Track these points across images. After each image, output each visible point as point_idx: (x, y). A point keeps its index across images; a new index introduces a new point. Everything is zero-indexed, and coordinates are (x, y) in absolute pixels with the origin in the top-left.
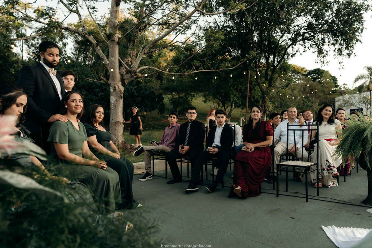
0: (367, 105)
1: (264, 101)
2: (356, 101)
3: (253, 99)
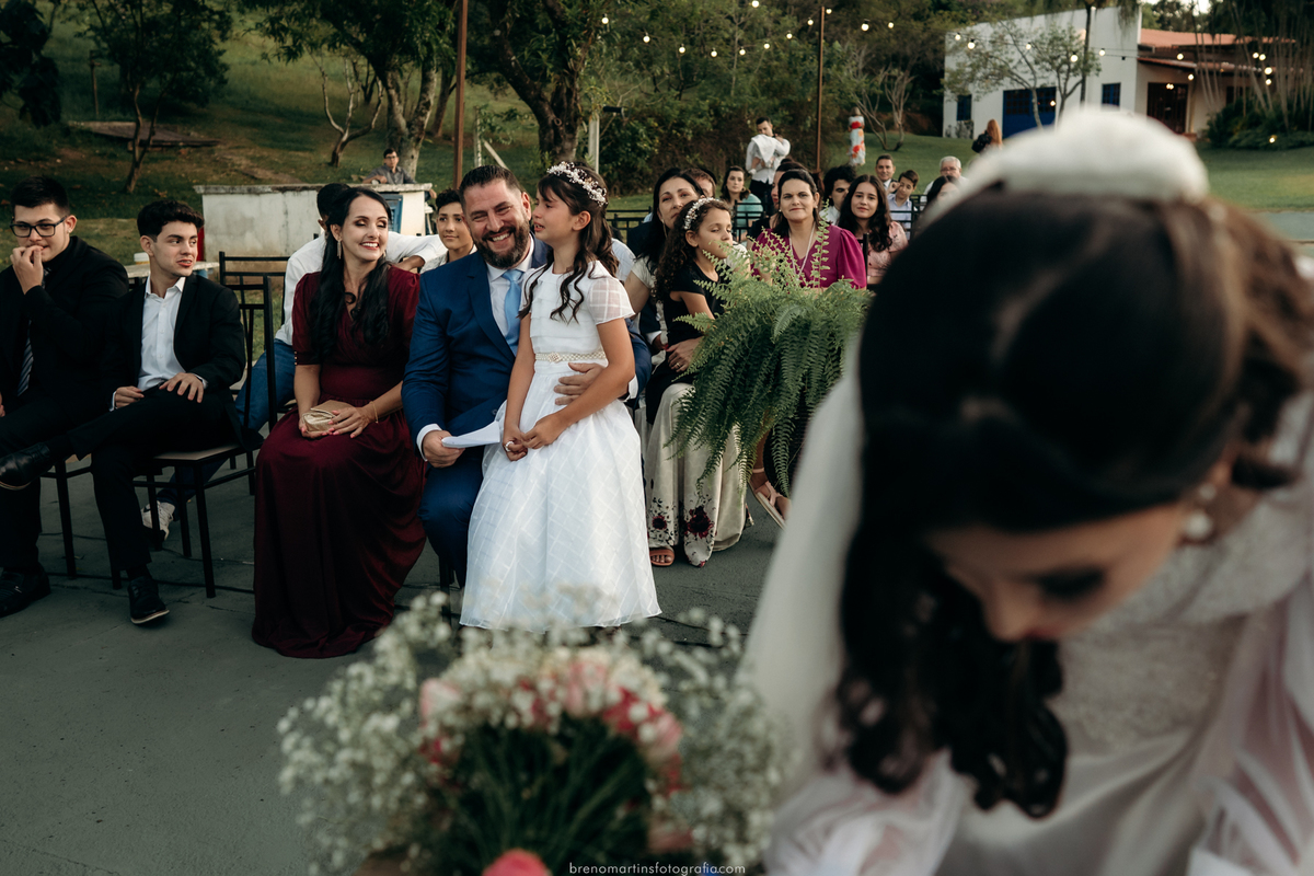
0: (1063, 76)
1: (567, 68)
2: (1020, 56)
3: (514, 58)
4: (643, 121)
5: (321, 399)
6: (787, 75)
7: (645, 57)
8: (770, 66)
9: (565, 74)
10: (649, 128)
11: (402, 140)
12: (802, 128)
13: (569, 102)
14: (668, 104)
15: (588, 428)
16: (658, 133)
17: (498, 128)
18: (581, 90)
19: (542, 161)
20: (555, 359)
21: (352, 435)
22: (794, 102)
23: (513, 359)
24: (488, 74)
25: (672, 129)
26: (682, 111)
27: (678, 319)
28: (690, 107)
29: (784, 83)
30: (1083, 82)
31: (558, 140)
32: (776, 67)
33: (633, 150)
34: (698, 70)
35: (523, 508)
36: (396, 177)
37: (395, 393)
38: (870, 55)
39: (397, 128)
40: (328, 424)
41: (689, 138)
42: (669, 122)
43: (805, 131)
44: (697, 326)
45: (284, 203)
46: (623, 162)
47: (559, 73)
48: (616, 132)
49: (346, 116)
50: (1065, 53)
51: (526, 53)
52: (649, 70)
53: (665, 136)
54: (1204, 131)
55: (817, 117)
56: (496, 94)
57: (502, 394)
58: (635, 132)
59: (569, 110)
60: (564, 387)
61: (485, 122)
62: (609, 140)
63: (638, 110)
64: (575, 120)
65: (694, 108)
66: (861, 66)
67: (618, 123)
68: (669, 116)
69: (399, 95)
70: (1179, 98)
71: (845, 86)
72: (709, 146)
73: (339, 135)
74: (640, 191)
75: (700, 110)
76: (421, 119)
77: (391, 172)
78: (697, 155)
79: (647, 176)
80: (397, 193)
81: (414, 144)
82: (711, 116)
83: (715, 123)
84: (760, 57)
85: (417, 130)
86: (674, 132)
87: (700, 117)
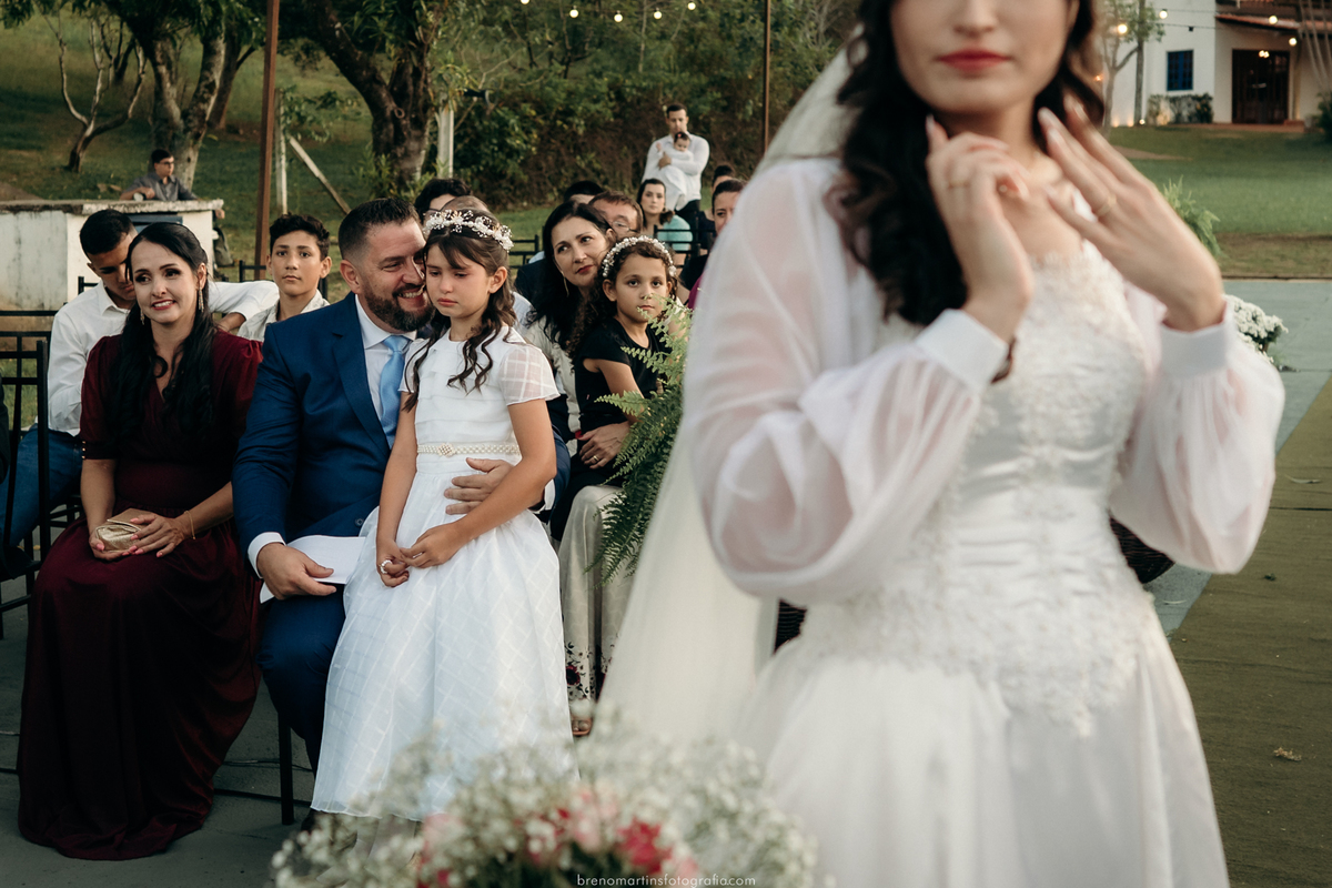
1: (414, 39)
3: (338, 25)
4: (514, 108)
5: (116, 507)
6: (717, 42)
7: (517, 16)
8: (693, 30)
9: (411, 47)
10: (524, 118)
11: (174, 136)
12: (740, 116)
13: (416, 85)
14: (549, 84)
15: (490, 547)
16: (536, 125)
17: (309, 118)
18: (433, 69)
19: (377, 167)
20: (446, 452)
21: (159, 554)
22: (729, 80)
23: (388, 452)
24: (292, 41)
25: (555, 119)
26: (570, 93)
27: (600, 399)
28: (582, 88)
29: (713, 54)
30: (1140, 49)
31: (399, 138)
32: (703, 30)
33: (501, 149)
34: (591, 34)
35: (402, 653)
36: (168, 189)
37: (224, 496)
38: (836, 12)
39: (166, 120)
40: (131, 540)
41: (581, 131)
42: (551, 109)
43: (744, 121)
44: (626, 408)
45: (17, 228)
46: (486, 166)
47: (403, 46)
48: (477, 124)
49: (90, 100)
50: (1113, 9)
51: (356, 18)
52: (525, 38)
53: (545, 130)
54: (1314, 118)
55: (763, 99)
56: (303, 68)
57: (373, 498)
58: (503, 123)
59: (416, 96)
60: (458, 490)
61: (291, 110)
62: (466, 135)
63: (508, 92)
64: (425, 111)
65: (587, 89)
66: (822, 28)
67: (480, 111)
68: (552, 100)
69: (171, 74)
70: (1277, 70)
71: (800, 56)
72: (609, 143)
73: (82, 127)
74: (510, 206)
75: (596, 91)
76: (202, 106)
77: (161, 182)
78: (593, 155)
79: (521, 185)
80: (175, 213)
81: (191, 142)
82: (611, 100)
83: (617, 110)
84: (679, 16)
85: (196, 122)
86: (559, 123)
87: (596, 101)
